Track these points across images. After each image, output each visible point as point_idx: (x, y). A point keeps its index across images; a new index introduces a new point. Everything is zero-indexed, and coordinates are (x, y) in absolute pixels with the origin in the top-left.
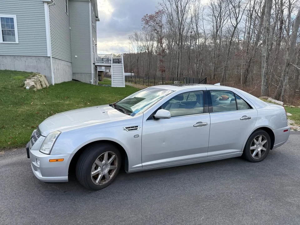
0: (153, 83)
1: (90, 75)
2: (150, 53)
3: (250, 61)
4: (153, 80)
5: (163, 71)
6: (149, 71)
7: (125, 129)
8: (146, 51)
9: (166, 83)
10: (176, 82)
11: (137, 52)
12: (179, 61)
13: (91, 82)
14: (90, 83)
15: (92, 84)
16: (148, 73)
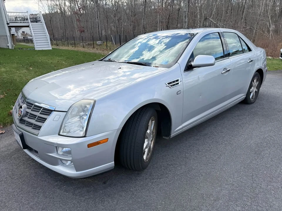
0: (73, 44)
1: (5, 37)
2: (63, 13)
3: (169, 18)
4: (73, 41)
5: (82, 32)
6: (65, 32)
7: (168, 85)
8: (57, 11)
9: (88, 44)
10: (99, 43)
11: (49, 13)
12: (98, 20)
13: (9, 46)
14: (8, 48)
15: (10, 48)
16: (64, 34)
